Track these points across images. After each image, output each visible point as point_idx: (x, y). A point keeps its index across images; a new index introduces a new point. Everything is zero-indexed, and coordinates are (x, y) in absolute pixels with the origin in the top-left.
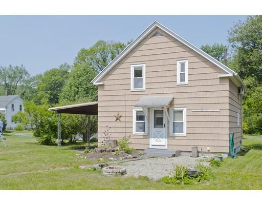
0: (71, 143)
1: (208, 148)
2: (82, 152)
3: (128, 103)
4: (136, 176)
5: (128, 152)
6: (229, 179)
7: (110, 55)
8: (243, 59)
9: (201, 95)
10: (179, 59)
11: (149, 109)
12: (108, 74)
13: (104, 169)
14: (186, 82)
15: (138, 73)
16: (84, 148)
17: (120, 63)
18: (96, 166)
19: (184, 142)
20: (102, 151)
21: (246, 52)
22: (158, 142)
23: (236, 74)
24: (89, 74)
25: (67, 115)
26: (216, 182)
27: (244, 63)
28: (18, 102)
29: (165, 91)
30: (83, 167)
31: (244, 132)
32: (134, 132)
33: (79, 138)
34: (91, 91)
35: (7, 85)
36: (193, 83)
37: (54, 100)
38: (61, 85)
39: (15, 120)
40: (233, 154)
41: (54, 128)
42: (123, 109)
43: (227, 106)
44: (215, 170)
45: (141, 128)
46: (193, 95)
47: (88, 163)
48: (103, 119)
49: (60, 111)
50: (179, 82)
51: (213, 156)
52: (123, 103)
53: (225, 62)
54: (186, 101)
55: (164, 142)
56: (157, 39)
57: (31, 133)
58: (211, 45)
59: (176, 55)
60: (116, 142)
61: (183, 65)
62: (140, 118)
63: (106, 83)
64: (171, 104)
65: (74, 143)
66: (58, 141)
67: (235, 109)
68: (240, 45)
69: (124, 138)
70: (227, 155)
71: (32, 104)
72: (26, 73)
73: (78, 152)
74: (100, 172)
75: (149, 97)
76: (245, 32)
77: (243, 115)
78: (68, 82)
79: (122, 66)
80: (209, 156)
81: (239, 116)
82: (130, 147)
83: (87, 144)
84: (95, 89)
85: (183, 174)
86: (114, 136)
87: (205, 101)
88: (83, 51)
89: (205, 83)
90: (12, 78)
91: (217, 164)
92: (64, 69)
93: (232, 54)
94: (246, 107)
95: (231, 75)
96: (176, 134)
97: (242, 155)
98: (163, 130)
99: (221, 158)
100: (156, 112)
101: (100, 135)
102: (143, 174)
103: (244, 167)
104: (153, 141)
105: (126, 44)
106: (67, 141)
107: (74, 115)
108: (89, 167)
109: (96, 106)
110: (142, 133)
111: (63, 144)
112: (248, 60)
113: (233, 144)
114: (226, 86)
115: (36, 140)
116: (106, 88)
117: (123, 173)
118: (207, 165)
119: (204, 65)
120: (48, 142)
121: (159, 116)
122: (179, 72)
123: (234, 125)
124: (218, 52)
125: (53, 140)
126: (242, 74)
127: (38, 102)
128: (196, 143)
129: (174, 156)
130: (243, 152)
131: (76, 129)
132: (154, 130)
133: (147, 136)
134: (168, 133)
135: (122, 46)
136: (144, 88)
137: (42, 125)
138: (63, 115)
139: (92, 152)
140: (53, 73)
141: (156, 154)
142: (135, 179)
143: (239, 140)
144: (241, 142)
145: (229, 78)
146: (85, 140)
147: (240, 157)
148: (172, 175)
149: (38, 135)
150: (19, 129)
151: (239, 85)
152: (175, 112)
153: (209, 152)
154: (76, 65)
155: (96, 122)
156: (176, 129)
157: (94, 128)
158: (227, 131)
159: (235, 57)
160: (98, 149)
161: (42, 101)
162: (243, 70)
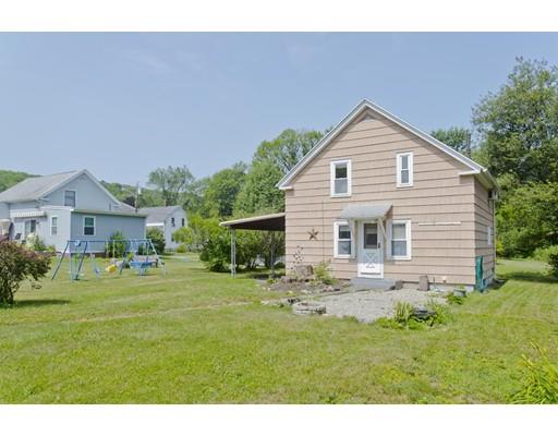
0: (250, 269)
1: (444, 278)
2: (265, 282)
3: (327, 215)
4: (340, 316)
5: (327, 282)
6: (477, 322)
7: (301, 149)
8: (496, 148)
9: (432, 201)
10: (399, 151)
11: (356, 222)
12: (298, 175)
13: (295, 305)
14: (411, 183)
15: (341, 173)
16: (266, 277)
17: (315, 159)
18: (284, 301)
19: (408, 269)
20: (291, 281)
21: (500, 137)
22: (370, 268)
23: (485, 170)
24: (273, 176)
25: (243, 231)
26: (457, 326)
27: (496, 154)
28: (180, 214)
29: (380, 196)
30: (266, 303)
31: (498, 254)
32: (336, 255)
33: (260, 263)
34: (276, 198)
35: (165, 192)
36: (420, 185)
37: (226, 211)
38: (235, 191)
39: (176, 238)
40: (482, 287)
41: (226, 250)
42: (320, 222)
43: (472, 217)
44: (455, 310)
45: (345, 249)
46: (419, 202)
47: (273, 297)
48: (293, 237)
49: (234, 226)
50: (399, 184)
51: (451, 289)
52: (320, 215)
53: (469, 153)
54: (410, 211)
55: (378, 268)
56: (368, 124)
57: (197, 256)
58: (446, 129)
59: (395, 146)
60: (311, 269)
61: (405, 160)
62: (344, 234)
63: (296, 186)
64: (389, 214)
65: (253, 269)
66: (232, 266)
67: (483, 221)
68: (490, 128)
69: (322, 264)
70: (472, 289)
71: (198, 218)
72: (190, 176)
73: (259, 282)
74: (290, 310)
75: (357, 205)
76: (498, 109)
77: (496, 230)
78: (244, 187)
79: (319, 163)
80: (445, 290)
81: (489, 231)
82: (331, 275)
83: (270, 272)
84: (281, 195)
85: (407, 314)
86: (308, 261)
87: (438, 209)
88: (265, 145)
89: (439, 184)
90: (172, 183)
91: (458, 301)
92: (239, 169)
93: (478, 141)
94: (500, 218)
95: (477, 171)
96: (396, 257)
97: (496, 288)
98: (377, 252)
99: (464, 292)
100: (367, 226)
101: (289, 260)
102: (350, 314)
103: (499, 306)
104: (362, 268)
105: (322, 132)
106: (244, 267)
107: (252, 232)
108: (273, 302)
109: (283, 219)
110: (347, 256)
111: (238, 271)
112: (503, 150)
113: (482, 272)
114: (471, 188)
115: (202, 265)
116: (296, 194)
117: (321, 312)
118: (443, 302)
119: (435, 158)
120: (218, 268)
121: (370, 232)
122: (399, 169)
123: (482, 245)
124: (457, 140)
125: (226, 265)
126: (493, 170)
127: (206, 215)
128: (426, 271)
129: (393, 288)
130: (497, 284)
131: (255, 250)
132: (364, 252)
133: (354, 261)
134: (385, 256)
135: (317, 136)
136: (349, 193)
137: (210, 245)
138: (239, 231)
139: (278, 282)
140: (225, 175)
141: (368, 286)
142: (339, 320)
143: (491, 265)
144: (493, 269)
145: (474, 176)
146: (268, 266)
147: (493, 292)
148: (392, 316)
149: (205, 258)
150: (181, 251)
151: (489, 186)
152: (393, 226)
153: (445, 283)
154: (254, 164)
155: (283, 241)
156: (397, 250)
157: (279, 249)
158: (473, 253)
159: (482, 145)
160: (286, 278)
161: (212, 212)
162: (496, 164)
